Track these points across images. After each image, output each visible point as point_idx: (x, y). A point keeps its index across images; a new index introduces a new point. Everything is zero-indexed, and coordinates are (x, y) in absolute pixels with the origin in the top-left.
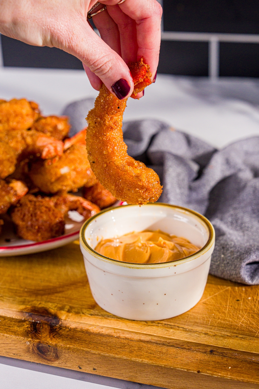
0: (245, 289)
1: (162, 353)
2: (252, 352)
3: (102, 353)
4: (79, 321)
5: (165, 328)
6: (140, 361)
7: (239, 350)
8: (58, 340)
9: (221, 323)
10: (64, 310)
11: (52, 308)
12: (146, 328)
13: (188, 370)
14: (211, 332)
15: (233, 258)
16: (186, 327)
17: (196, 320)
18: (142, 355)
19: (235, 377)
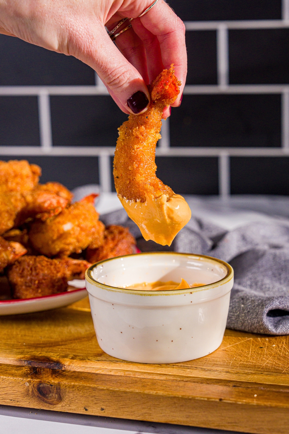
0: (269, 339)
1: (179, 386)
2: (279, 384)
3: (111, 388)
4: (85, 366)
5: (181, 369)
6: (154, 393)
7: (265, 383)
8: (61, 379)
9: (243, 364)
10: (67, 358)
11: (54, 356)
12: (160, 369)
13: (208, 398)
14: (233, 370)
15: (254, 306)
16: (204, 367)
17: (215, 363)
18: (156, 388)
19: (262, 403)
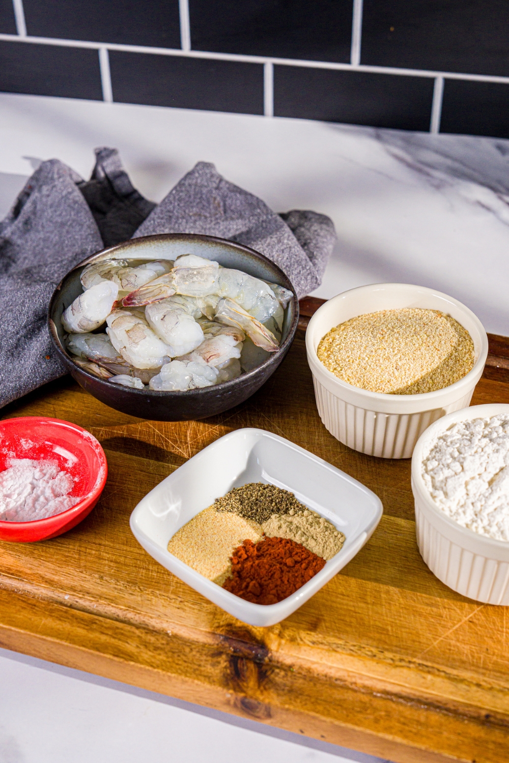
4: (297, 654)
5: (419, 672)
8: (272, 695)
9: (497, 664)
14: (486, 682)
16: (449, 670)
17: (462, 657)
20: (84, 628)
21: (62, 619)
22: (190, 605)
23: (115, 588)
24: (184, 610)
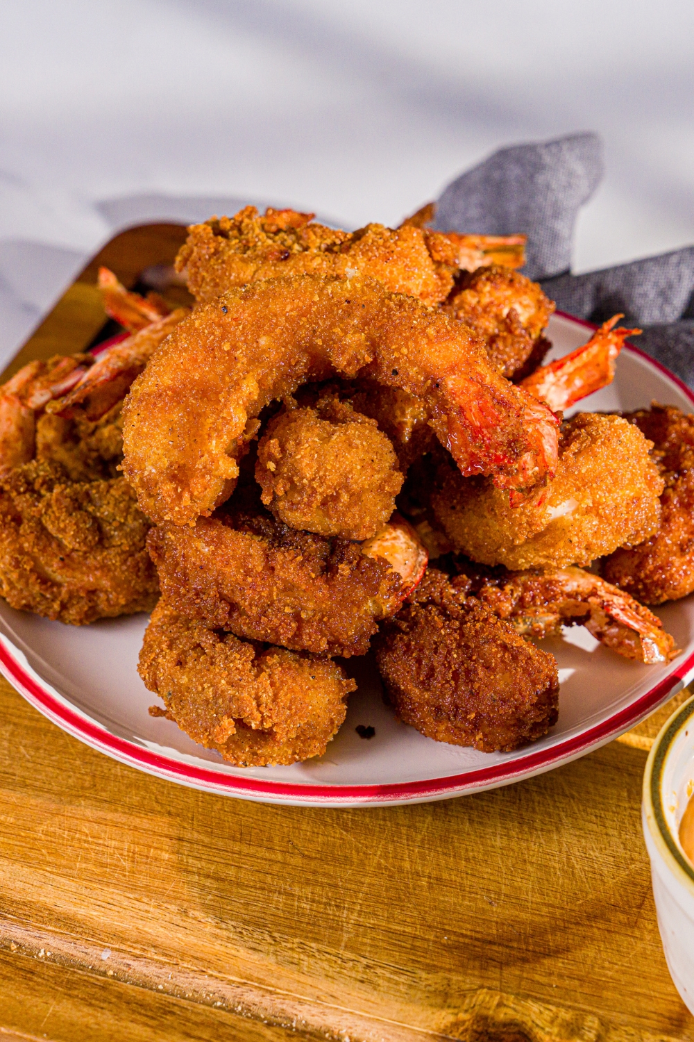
11: (542, 1024)
20: (146, 1025)
21: (93, 1002)
22: (388, 975)
23: (216, 936)
24: (375, 987)
